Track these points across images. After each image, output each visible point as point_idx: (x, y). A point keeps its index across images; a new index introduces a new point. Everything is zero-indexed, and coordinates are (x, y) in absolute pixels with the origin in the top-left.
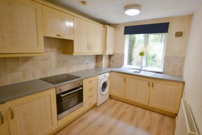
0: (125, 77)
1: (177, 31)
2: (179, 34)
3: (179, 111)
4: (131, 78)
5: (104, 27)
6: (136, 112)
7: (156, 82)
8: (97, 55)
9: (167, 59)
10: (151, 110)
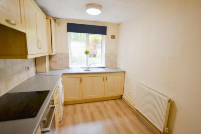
0: (81, 78)
1: (112, 35)
2: (113, 37)
3: (123, 92)
4: (86, 77)
5: (47, 19)
6: (98, 107)
7: (108, 76)
8: (35, 58)
9: (107, 56)
10: (105, 100)
